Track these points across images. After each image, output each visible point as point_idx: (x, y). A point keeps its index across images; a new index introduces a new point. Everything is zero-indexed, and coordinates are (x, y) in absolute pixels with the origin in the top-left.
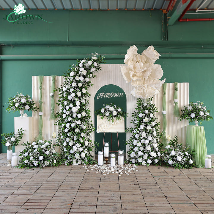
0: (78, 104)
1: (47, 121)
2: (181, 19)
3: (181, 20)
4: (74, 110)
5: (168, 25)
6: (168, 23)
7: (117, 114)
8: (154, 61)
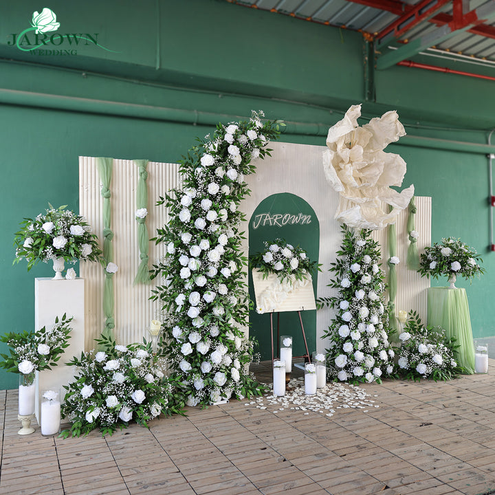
0: (223, 240)
4: (215, 255)
6: (376, 64)
7: (299, 266)
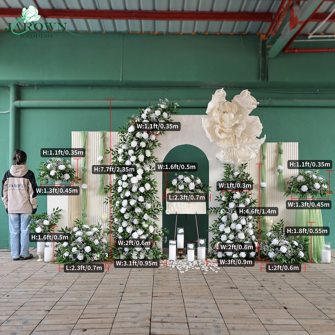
0: (140, 172)
1: (93, 197)
2: (287, 49)
3: (287, 51)
4: (134, 180)
5: (268, 58)
6: (268, 54)
7: (196, 188)
8: (250, 111)
